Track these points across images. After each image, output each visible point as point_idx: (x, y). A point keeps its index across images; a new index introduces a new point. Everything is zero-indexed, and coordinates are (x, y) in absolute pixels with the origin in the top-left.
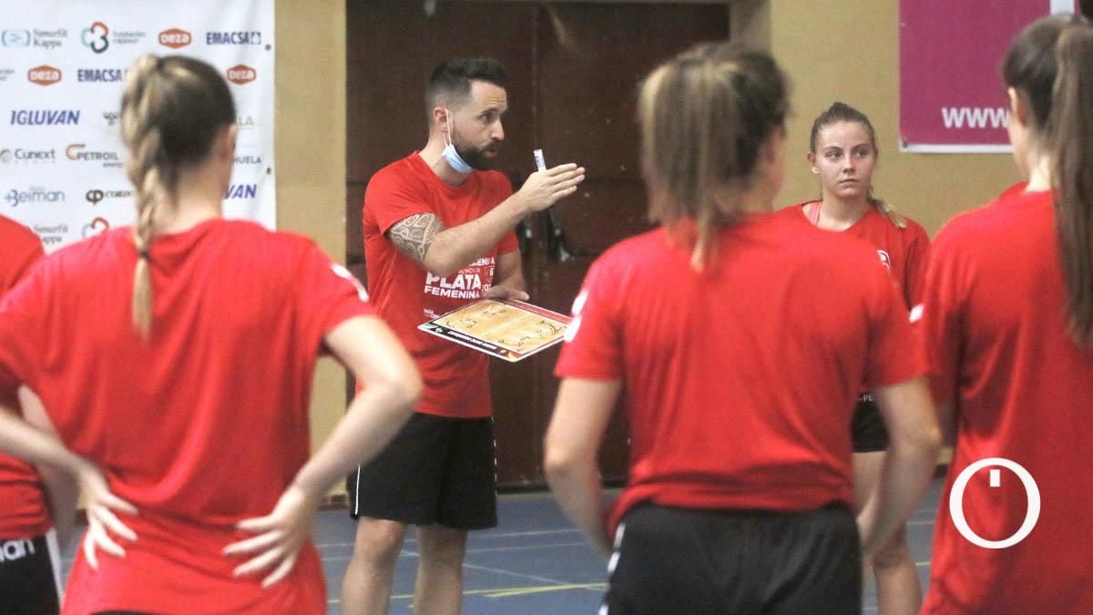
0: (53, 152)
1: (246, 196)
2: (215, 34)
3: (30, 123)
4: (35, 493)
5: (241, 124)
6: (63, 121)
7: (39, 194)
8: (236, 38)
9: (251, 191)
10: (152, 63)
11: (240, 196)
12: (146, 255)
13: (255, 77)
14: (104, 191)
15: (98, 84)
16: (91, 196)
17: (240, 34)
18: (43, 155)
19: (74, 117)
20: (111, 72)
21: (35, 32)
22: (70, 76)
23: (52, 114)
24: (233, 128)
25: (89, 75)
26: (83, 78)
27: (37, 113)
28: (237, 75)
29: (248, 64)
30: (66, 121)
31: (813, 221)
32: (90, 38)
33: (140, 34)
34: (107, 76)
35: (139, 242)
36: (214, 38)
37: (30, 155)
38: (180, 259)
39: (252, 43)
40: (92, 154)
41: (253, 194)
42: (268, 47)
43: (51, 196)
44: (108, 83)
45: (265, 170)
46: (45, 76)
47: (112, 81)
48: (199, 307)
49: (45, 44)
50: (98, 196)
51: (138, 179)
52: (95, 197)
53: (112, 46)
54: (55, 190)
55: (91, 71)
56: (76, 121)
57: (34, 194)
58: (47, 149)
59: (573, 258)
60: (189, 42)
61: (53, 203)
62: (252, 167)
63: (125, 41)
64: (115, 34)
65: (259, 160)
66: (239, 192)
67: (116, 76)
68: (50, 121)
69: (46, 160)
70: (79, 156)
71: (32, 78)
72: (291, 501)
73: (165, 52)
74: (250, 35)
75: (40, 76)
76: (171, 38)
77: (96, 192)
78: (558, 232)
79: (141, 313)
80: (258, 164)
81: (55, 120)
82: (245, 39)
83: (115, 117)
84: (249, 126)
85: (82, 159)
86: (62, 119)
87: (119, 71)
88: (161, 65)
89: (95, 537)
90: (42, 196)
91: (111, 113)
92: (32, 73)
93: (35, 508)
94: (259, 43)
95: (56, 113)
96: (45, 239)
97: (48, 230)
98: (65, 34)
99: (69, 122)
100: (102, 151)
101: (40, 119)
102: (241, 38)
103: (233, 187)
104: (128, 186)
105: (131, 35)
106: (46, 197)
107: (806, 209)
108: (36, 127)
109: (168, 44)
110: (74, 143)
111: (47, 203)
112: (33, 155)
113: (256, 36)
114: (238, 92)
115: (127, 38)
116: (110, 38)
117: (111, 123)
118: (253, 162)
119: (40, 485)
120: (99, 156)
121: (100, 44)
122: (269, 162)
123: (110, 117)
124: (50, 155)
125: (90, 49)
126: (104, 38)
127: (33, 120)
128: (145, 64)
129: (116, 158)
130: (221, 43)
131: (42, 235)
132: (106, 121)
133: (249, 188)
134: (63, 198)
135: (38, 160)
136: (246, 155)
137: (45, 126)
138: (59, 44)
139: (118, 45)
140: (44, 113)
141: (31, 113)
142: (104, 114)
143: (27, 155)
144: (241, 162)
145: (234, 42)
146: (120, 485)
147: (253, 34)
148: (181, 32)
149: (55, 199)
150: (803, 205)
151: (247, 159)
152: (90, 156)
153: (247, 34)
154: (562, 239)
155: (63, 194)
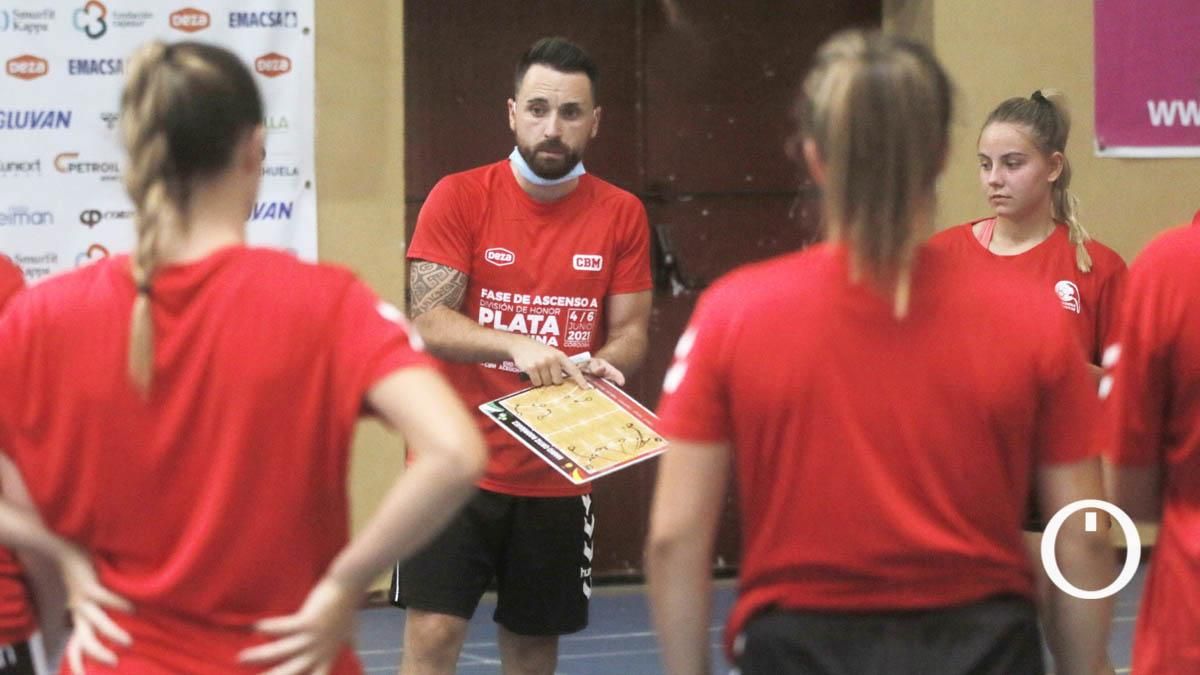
0: (38, 163)
1: (280, 216)
2: (239, 15)
3: (10, 126)
4: (16, 588)
5: (273, 126)
6: (50, 125)
7: (21, 215)
8: (266, 20)
9: (286, 211)
10: (159, 51)
11: (272, 216)
12: (148, 290)
13: (289, 68)
14: (103, 211)
15: (95, 78)
16: (87, 217)
17: (271, 14)
18: (26, 167)
19: (64, 120)
20: (110, 62)
21: (15, 12)
22: (59, 68)
23: (37, 115)
24: (261, 132)
25: (83, 67)
26: (75, 70)
27: (18, 115)
28: (268, 65)
29: (281, 51)
30: (55, 122)
31: (984, 243)
32: (83, 20)
33: (147, 15)
34: (105, 67)
35: (139, 275)
36: (240, 19)
37: (9, 166)
38: (189, 295)
39: (286, 26)
40: (88, 165)
41: (288, 214)
42: (306, 31)
43: (37, 218)
44: (107, 76)
45: (303, 183)
46: (28, 67)
47: (111, 73)
48: (210, 358)
49: (27, 28)
50: (95, 217)
51: (139, 195)
52: (91, 218)
53: (111, 29)
54: (42, 210)
55: (86, 62)
56: (67, 123)
57: (15, 215)
58: (32, 160)
59: (688, 292)
60: (208, 25)
61: (39, 226)
62: (288, 180)
63: (128, 24)
64: (115, 14)
65: (295, 172)
66: (271, 212)
67: (116, 67)
68: (34, 124)
69: (30, 172)
70: (71, 167)
71: (12, 70)
72: (324, 597)
73: (176, 36)
74: (283, 16)
75: (22, 67)
76: (185, 20)
77: (92, 212)
78: (669, 259)
79: (140, 363)
80: (294, 177)
81: (40, 123)
82: (277, 20)
83: (115, 118)
84: (283, 129)
85: (74, 172)
86: (49, 121)
87: (119, 62)
88: (170, 54)
89: (82, 641)
90: (25, 218)
91: (111, 114)
92: (12, 65)
93: (16, 607)
94: (295, 25)
95: (42, 114)
96: (30, 272)
97: (33, 260)
98: (52, 15)
99: (58, 125)
100: (100, 160)
101: (21, 121)
102: (271, 19)
103: (263, 205)
104: (127, 206)
105: (135, 16)
106: (30, 219)
107: (977, 230)
108: (16, 131)
109: (183, 28)
110: (63, 152)
111: (31, 226)
112: (14, 167)
113: (291, 17)
114: (267, 87)
115: (130, 20)
116: (108, 20)
117: (110, 126)
118: (288, 174)
119: (23, 578)
120: (95, 167)
121: (96, 28)
122: (309, 173)
123: (108, 119)
124: (35, 167)
125: (84, 35)
126: (101, 20)
127: (13, 123)
128: (150, 52)
129: (117, 170)
130: (247, 25)
131: (25, 267)
132: (105, 124)
133: (283, 207)
134: (52, 221)
135: (20, 173)
136: (279, 166)
137: (27, 130)
138: (45, 28)
139: (119, 29)
140: (27, 114)
141: (10, 114)
142: (102, 114)
143: (5, 166)
144: (274, 174)
145: (263, 25)
146: (111, 576)
147: (287, 14)
148: (197, 12)
149: (41, 221)
150: (973, 224)
151: (281, 171)
152: (84, 168)
153: (279, 15)
154: (673, 268)
155: (51, 216)
